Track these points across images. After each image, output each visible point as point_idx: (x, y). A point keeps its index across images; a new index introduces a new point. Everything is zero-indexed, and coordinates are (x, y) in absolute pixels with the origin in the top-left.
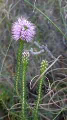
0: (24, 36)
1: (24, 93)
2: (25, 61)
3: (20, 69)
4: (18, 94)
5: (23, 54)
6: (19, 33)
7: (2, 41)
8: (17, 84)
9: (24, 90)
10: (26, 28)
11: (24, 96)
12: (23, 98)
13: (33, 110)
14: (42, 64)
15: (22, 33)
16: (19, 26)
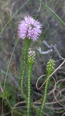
0: (30, 35)
1: (29, 92)
2: (31, 60)
3: (25, 68)
4: (22, 93)
5: (29, 53)
6: (25, 32)
7: (5, 39)
8: (22, 83)
9: (29, 90)
10: (33, 27)
11: (29, 95)
12: (29, 98)
13: (37, 108)
14: (49, 64)
15: (29, 32)
16: (26, 25)
